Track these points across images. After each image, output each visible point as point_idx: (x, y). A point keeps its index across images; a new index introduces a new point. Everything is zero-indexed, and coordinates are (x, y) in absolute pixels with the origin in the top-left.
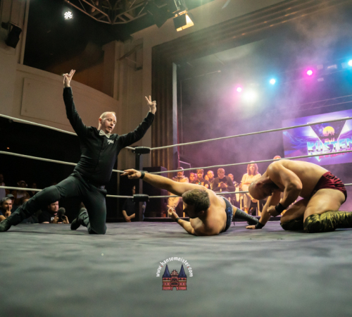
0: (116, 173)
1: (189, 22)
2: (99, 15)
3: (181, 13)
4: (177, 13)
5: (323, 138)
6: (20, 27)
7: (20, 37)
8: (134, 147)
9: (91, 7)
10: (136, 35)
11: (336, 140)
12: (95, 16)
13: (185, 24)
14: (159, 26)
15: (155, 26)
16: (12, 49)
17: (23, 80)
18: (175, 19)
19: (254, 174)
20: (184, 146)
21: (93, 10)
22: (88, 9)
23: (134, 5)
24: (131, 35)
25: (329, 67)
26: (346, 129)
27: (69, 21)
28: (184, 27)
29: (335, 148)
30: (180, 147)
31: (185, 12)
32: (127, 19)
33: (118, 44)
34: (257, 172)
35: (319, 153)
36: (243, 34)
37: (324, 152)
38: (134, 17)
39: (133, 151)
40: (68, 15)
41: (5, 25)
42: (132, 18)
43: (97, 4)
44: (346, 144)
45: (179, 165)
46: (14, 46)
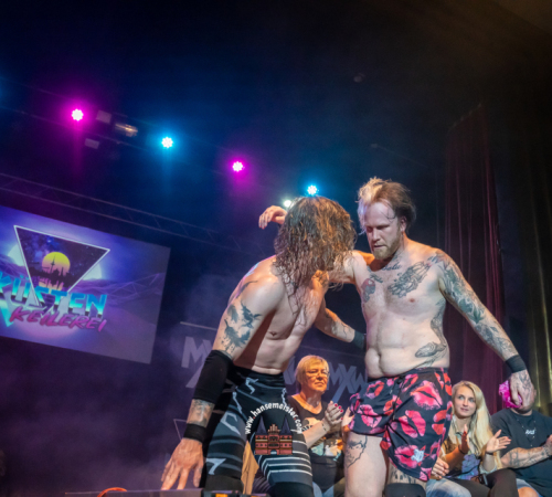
5: (38, 273)
11: (66, 288)
26: (96, 273)
29: (56, 307)
37: (26, 307)
44: (84, 307)
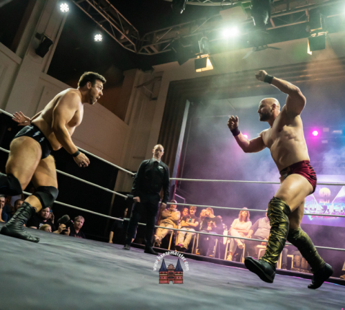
0: (112, 194)
1: (209, 66)
2: (126, 43)
3: (203, 56)
4: (200, 55)
5: (318, 198)
6: (52, 40)
7: (50, 48)
8: (133, 172)
9: (121, 35)
10: (157, 67)
12: (123, 43)
13: (205, 66)
14: (180, 63)
15: (176, 63)
16: (40, 58)
17: (44, 88)
18: (196, 61)
19: (246, 221)
20: (182, 181)
21: (122, 38)
22: (118, 35)
23: (160, 40)
24: (153, 67)
25: (335, 132)
27: (98, 43)
28: (204, 69)
30: (179, 181)
31: (207, 55)
32: (152, 51)
33: (139, 73)
34: (248, 218)
35: (312, 212)
36: (258, 86)
37: (316, 212)
38: (159, 51)
39: (132, 176)
40: (98, 38)
41: (38, 36)
42: (156, 52)
43: (127, 33)
44: (340, 208)
45: (174, 197)
46: (42, 56)
